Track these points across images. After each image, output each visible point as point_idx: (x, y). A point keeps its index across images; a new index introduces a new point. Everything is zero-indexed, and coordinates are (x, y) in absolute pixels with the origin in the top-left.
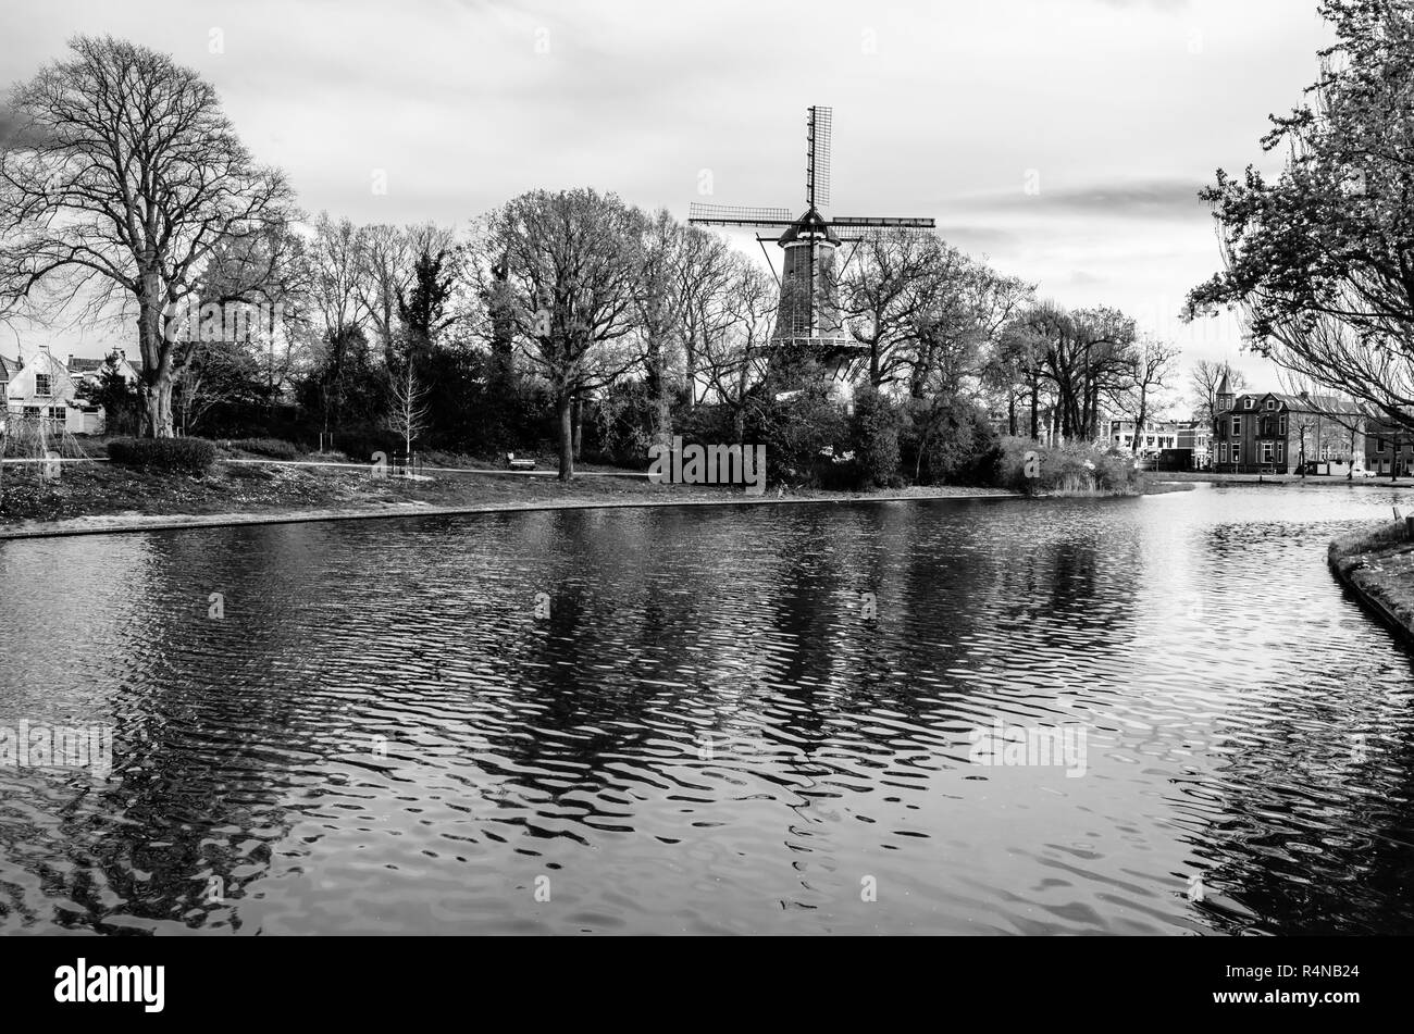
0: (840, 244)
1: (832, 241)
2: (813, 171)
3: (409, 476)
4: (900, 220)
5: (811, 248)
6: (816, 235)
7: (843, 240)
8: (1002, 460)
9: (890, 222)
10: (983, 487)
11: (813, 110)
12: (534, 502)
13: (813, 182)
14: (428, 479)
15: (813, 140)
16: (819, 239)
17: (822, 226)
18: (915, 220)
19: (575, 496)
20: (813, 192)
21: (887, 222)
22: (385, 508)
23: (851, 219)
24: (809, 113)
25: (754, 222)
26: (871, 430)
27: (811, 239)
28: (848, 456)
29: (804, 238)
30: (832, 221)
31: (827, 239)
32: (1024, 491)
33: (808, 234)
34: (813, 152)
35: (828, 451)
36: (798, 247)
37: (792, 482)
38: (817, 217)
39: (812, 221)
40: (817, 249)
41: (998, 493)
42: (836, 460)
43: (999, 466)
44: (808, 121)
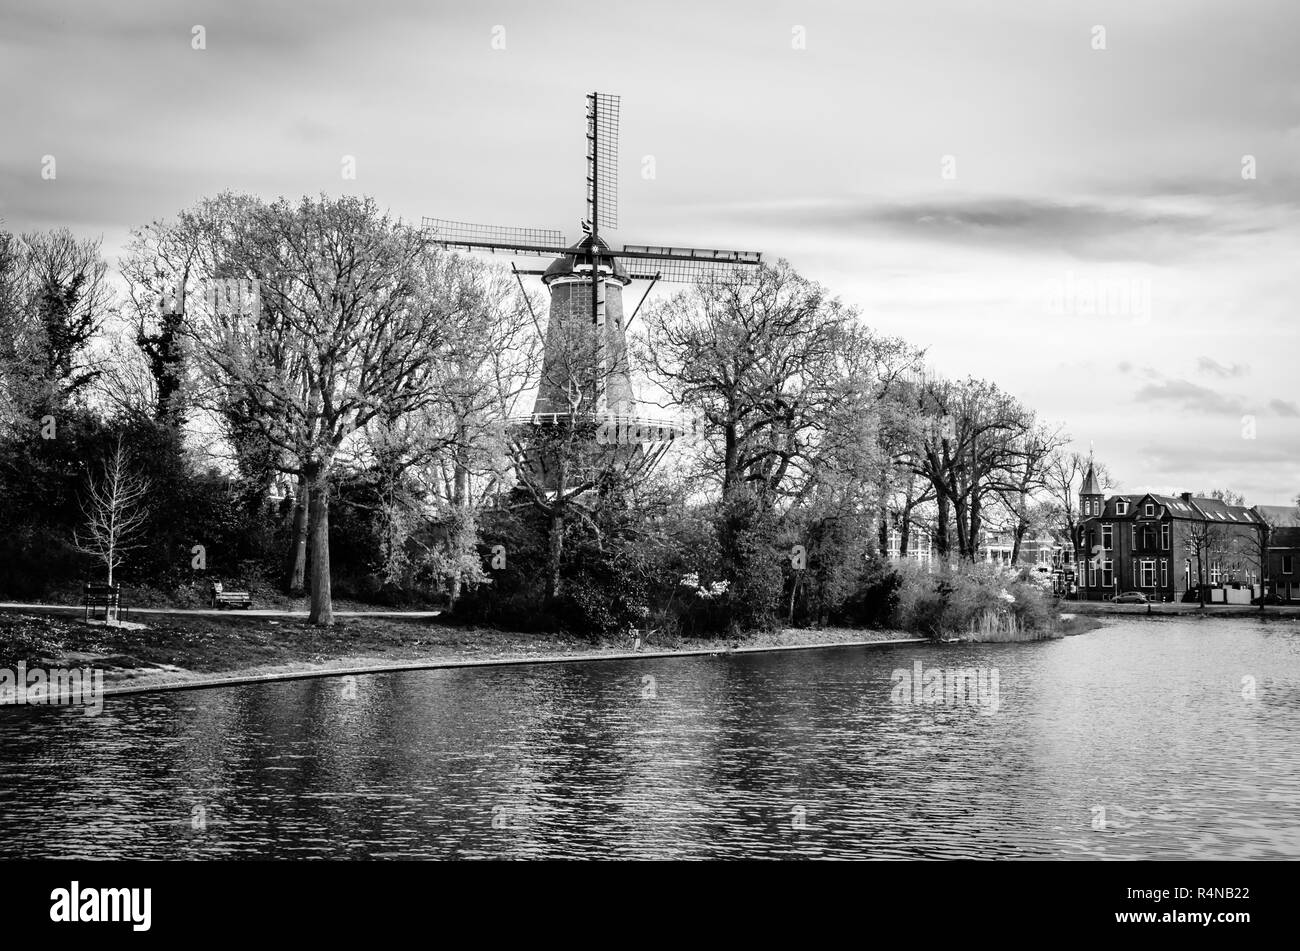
0: (629, 282)
1: (619, 278)
2: (595, 181)
3: (112, 621)
4: (716, 252)
5: (594, 286)
6: (601, 268)
7: (632, 276)
8: (899, 592)
9: (702, 255)
10: (875, 629)
11: (594, 97)
12: (319, 663)
13: (595, 195)
14: (141, 627)
15: (595, 139)
16: (604, 274)
17: (608, 258)
18: (736, 254)
19: (363, 652)
20: (595, 209)
21: (698, 255)
22: (130, 677)
23: (648, 248)
24: (588, 102)
25: (513, 247)
26: (749, 551)
27: (591, 274)
28: (719, 588)
29: (583, 272)
30: (622, 250)
31: (614, 276)
32: (928, 634)
33: (589, 267)
34: (595, 155)
35: (691, 580)
36: (574, 285)
37: (642, 624)
38: (601, 245)
39: (595, 249)
40: (601, 288)
41: (898, 637)
42: (703, 593)
43: (896, 600)
44: (587, 112)
